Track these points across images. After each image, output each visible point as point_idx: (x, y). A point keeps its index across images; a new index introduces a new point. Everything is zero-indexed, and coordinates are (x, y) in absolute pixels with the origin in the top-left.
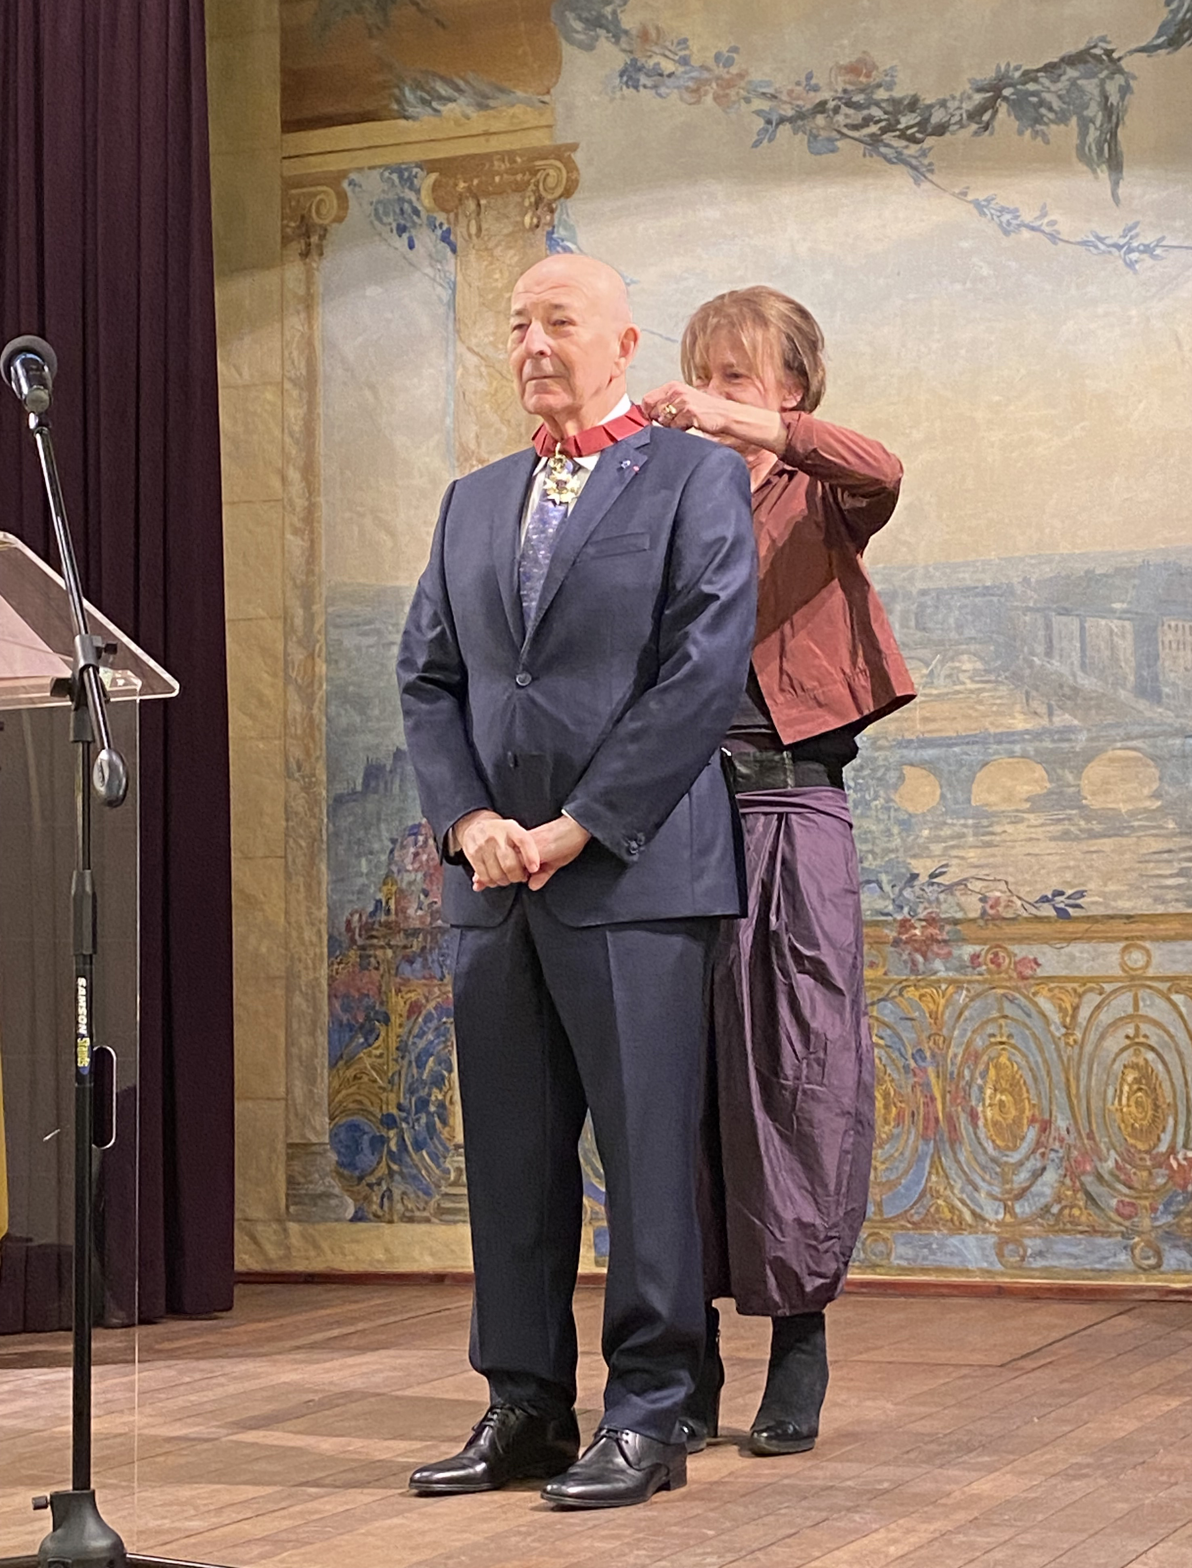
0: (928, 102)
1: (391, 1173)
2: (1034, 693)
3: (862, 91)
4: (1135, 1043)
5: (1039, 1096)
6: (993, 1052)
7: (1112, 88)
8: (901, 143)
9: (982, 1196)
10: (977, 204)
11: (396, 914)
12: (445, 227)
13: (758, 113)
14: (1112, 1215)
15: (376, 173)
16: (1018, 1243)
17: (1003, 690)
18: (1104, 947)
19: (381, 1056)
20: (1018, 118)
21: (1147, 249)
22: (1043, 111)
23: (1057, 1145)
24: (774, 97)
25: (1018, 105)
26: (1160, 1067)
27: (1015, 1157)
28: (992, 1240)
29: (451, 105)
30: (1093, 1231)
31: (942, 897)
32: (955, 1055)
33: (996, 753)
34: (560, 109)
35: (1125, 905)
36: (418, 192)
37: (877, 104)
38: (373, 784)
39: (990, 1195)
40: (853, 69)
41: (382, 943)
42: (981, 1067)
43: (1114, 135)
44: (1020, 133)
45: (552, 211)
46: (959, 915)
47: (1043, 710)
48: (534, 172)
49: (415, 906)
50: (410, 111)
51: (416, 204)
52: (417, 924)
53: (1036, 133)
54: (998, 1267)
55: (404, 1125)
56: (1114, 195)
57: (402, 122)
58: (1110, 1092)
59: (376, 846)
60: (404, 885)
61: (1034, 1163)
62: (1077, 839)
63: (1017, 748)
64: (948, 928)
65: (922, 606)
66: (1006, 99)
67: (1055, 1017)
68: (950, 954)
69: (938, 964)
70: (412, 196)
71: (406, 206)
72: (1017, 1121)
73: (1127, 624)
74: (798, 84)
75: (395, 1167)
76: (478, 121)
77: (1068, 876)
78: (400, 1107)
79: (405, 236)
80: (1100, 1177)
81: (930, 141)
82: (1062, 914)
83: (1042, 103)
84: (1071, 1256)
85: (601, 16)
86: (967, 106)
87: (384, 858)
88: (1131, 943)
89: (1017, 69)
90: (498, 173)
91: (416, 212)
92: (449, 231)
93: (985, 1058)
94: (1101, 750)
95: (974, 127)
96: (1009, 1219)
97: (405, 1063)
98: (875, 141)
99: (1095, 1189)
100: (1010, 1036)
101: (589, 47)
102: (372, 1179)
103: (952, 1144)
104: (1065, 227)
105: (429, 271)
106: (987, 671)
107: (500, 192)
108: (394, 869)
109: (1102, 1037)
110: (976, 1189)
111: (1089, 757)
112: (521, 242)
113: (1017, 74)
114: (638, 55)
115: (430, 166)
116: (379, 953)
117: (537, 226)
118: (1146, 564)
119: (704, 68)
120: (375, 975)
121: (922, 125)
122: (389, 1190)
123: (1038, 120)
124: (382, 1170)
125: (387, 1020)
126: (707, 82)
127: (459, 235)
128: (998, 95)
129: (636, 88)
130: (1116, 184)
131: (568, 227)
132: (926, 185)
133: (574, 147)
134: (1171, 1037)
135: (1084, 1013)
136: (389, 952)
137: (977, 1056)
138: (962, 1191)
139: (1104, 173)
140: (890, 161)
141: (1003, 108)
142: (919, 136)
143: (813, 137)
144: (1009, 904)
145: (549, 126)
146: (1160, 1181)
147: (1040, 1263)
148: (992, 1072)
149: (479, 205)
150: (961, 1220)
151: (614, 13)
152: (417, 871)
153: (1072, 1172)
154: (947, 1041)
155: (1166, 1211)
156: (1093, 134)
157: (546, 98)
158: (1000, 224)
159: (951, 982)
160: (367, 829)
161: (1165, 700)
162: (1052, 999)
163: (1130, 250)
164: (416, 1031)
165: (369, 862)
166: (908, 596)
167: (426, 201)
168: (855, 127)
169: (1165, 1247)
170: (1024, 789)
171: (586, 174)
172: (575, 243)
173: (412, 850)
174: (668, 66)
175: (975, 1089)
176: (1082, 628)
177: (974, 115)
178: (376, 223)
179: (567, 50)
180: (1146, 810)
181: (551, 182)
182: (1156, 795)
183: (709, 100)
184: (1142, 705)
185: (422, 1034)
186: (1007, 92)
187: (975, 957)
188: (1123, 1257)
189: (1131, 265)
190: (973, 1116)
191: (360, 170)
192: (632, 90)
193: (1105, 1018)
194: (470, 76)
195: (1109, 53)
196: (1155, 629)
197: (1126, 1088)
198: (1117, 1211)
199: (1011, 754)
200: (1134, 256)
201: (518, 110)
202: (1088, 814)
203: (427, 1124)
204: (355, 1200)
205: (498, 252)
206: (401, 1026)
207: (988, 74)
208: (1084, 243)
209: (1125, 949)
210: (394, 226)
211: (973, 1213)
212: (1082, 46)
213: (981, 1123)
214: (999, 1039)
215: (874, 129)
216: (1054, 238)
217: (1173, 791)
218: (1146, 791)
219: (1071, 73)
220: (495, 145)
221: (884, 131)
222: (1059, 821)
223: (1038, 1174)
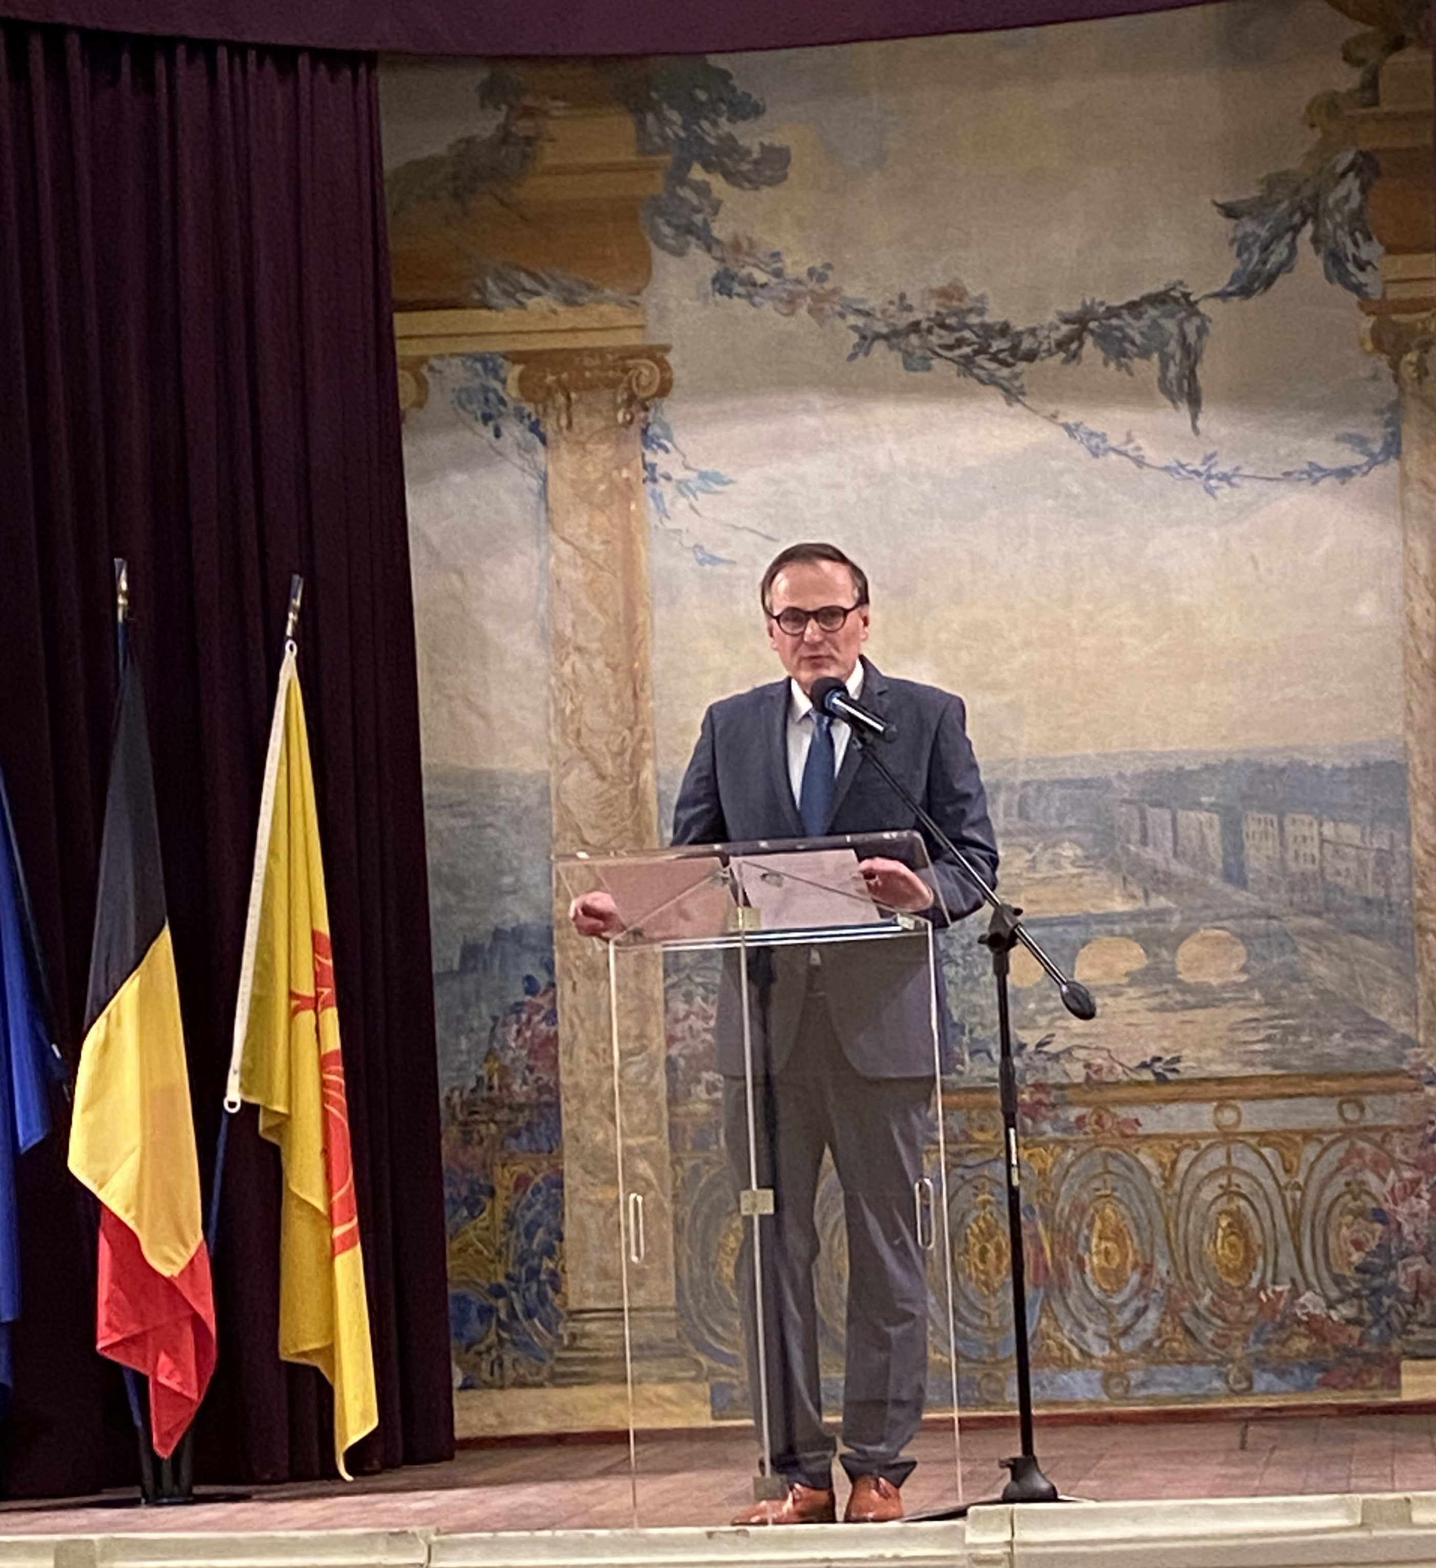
0: (1019, 328)
1: (501, 1340)
2: (1130, 878)
3: (955, 314)
4: (1228, 1192)
5: (1141, 1242)
6: (1099, 1204)
7: (1190, 329)
8: (993, 366)
9: (1089, 1336)
10: (1066, 427)
11: (500, 1089)
12: (533, 418)
13: (855, 328)
14: (1209, 1346)
15: (456, 361)
16: (1122, 1375)
17: (1102, 875)
18: (1197, 1107)
19: (487, 1229)
20: (1103, 349)
21: (1225, 478)
22: (1127, 345)
23: (1158, 1287)
24: (867, 314)
25: (1102, 339)
26: (1251, 1214)
27: (1117, 1300)
28: (1098, 1375)
29: (536, 299)
30: (1190, 1361)
31: (1049, 1064)
32: (1062, 1210)
33: (1099, 932)
34: (652, 312)
35: (1219, 1069)
36: (504, 382)
37: (969, 327)
38: (471, 964)
39: (1097, 1335)
40: (944, 294)
41: (485, 1118)
42: (1087, 1219)
43: (1193, 372)
44: (1106, 364)
45: (646, 409)
46: (1065, 1081)
47: (1139, 893)
48: (626, 370)
49: (519, 1081)
50: (494, 301)
51: (501, 393)
52: (522, 1100)
53: (1120, 366)
54: (1105, 1398)
55: (514, 1294)
56: (1194, 426)
57: (484, 313)
58: (1206, 1238)
59: (476, 1024)
60: (507, 1062)
61: (1138, 1303)
62: (1172, 1010)
63: (1117, 928)
64: (1055, 1092)
65: (1023, 799)
66: (1092, 332)
67: (1155, 1171)
68: (1057, 1117)
69: (1046, 1127)
70: (497, 385)
71: (491, 396)
72: (1122, 1266)
73: (1216, 817)
74: (891, 303)
75: (505, 1335)
76: (567, 317)
77: (1166, 1044)
78: (508, 1277)
79: (491, 424)
80: (1196, 1313)
81: (1022, 366)
82: (1161, 1079)
83: (1126, 338)
84: (1170, 1384)
85: (693, 224)
86: (1056, 336)
87: (485, 1035)
88: (1223, 1102)
89: (1102, 304)
90: (590, 369)
91: (502, 401)
92: (538, 422)
93: (1092, 1211)
94: (1194, 930)
95: (1062, 355)
96: (1114, 1354)
97: (514, 1233)
98: (967, 364)
99: (1192, 1322)
100: (1114, 1189)
101: (680, 253)
102: (482, 1347)
103: (1061, 1291)
104: (1150, 454)
105: (518, 461)
106: (1087, 858)
107: (590, 386)
108: (496, 1046)
109: (1198, 1188)
110: (1084, 1329)
111: (1181, 937)
112: (613, 437)
113: (1102, 309)
114: (729, 265)
115: (516, 357)
116: (483, 1128)
117: (631, 422)
118: (1229, 763)
119: (798, 281)
120: (478, 1151)
121: (1014, 350)
122: (499, 1357)
123: (1123, 353)
124: (492, 1338)
125: (492, 1193)
126: (800, 295)
127: (549, 427)
128: (1084, 328)
129: (730, 295)
130: (1194, 417)
131: (666, 427)
132: (1018, 407)
133: (667, 349)
134: (1260, 1185)
135: (1182, 1166)
136: (493, 1127)
137: (1084, 1210)
138: (1071, 1331)
139: (1184, 408)
140: (982, 381)
141: (1089, 341)
142: (1010, 360)
143: (907, 355)
144: (1111, 1070)
145: (641, 327)
146: (1251, 1313)
147: (1143, 1392)
148: (1098, 1225)
149: (568, 398)
150: (1070, 1357)
151: (705, 221)
152: (521, 1047)
153: (1171, 1310)
154: (1055, 1196)
155: (1257, 1340)
156: (1173, 371)
157: (637, 299)
158: (1090, 448)
159: (1058, 1142)
160: (466, 1007)
161: (1250, 884)
162: (1152, 1156)
163: (1210, 477)
164: (524, 1202)
165: (469, 1039)
166: (1011, 788)
167: (512, 391)
168: (950, 348)
169: (1255, 1372)
170: (1123, 966)
171: (679, 375)
172: (670, 441)
173: (515, 1027)
174: (761, 277)
175: (1082, 1240)
176: (1174, 820)
177: (1062, 345)
178: (460, 411)
179: (659, 255)
180: (1235, 984)
181: (644, 381)
182: (1244, 969)
183: (803, 312)
184: (1229, 889)
185: (530, 1206)
186: (1093, 325)
187: (1081, 1120)
188: (1217, 1384)
189: (1210, 491)
190: (1080, 1263)
191: (441, 357)
192: (725, 298)
193: (1201, 1171)
194: (558, 272)
195: (1186, 296)
196: (1238, 822)
197: (1220, 1233)
198: (1213, 1342)
199: (1112, 934)
200: (1213, 482)
201: (605, 308)
202: (1184, 988)
203: (538, 1293)
204: (463, 1369)
205: (589, 446)
206: (507, 1198)
207: (1075, 308)
208: (1167, 469)
209: (1217, 1109)
210: (479, 414)
211: (1081, 1351)
212: (1161, 288)
213: (1088, 1269)
214: (1102, 1192)
215: (967, 350)
216: (1140, 462)
217: (1259, 968)
218: (1234, 966)
219: (1152, 312)
220: (584, 341)
221: (977, 353)
222: (1157, 994)
223: (1140, 1313)
